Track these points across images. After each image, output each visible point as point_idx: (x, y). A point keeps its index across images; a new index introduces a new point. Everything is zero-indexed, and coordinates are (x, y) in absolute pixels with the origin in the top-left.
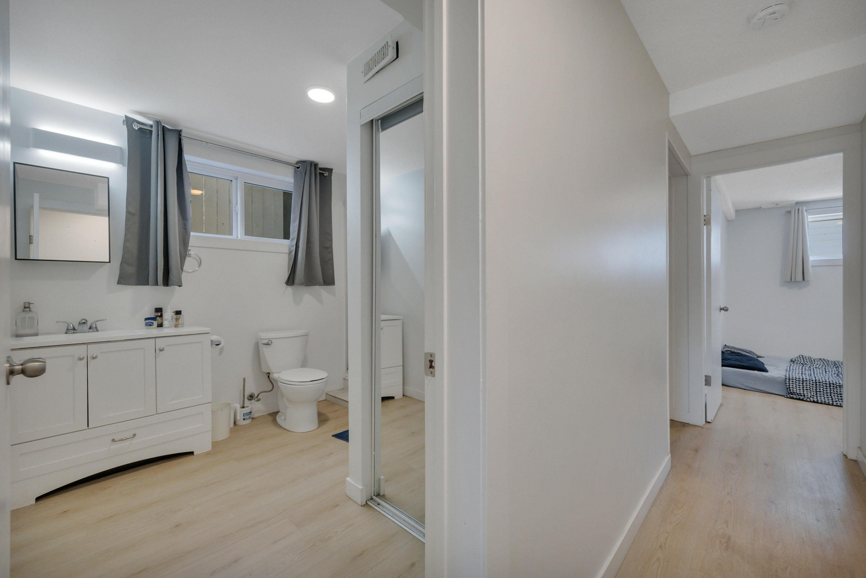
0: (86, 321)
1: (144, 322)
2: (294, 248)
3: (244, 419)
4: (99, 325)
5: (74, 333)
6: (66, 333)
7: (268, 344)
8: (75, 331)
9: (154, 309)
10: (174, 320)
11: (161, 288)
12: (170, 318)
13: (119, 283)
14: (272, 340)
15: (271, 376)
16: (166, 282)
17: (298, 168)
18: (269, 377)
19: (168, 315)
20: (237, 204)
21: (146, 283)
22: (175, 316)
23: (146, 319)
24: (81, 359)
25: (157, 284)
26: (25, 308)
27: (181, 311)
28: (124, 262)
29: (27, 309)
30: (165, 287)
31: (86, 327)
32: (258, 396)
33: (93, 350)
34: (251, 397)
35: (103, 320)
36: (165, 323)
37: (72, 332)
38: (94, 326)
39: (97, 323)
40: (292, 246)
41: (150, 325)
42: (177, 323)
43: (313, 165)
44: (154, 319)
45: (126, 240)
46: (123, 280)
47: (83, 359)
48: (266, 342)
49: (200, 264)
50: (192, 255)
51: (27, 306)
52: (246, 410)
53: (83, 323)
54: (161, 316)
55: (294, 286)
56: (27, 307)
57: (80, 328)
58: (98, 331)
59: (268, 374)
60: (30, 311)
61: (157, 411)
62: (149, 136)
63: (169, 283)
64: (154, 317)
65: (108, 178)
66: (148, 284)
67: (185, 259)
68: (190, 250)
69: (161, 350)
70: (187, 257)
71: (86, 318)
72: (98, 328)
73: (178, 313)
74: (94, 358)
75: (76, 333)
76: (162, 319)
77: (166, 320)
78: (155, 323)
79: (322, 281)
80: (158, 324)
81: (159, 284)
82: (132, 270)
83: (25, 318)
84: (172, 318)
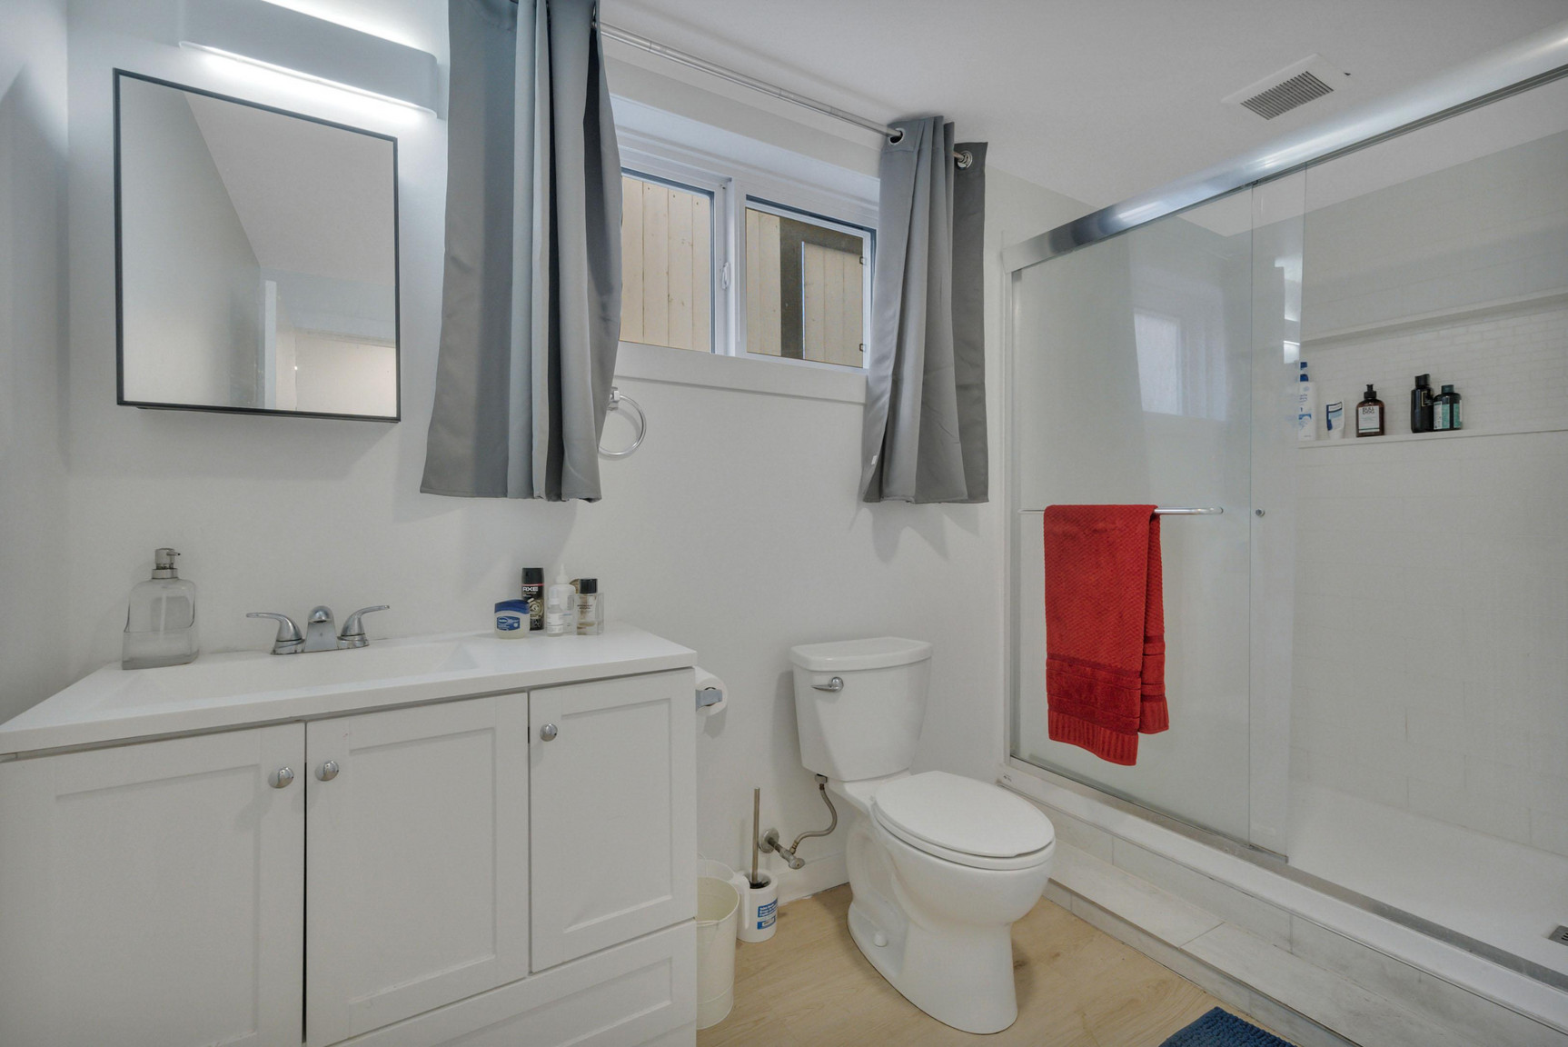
0: (327, 614)
1: (492, 617)
2: (887, 385)
3: (760, 926)
4: (371, 624)
5: (296, 652)
6: (274, 652)
7: (829, 689)
8: (299, 648)
9: (520, 574)
10: (576, 609)
11: (541, 505)
12: (564, 605)
13: (426, 487)
14: (842, 677)
15: (830, 786)
16: (556, 490)
17: (895, 139)
18: (822, 787)
19: (559, 592)
20: (726, 260)
21: (501, 491)
22: (578, 598)
23: (501, 606)
24: (280, 783)
25: (529, 492)
26: (159, 568)
27: (595, 581)
28: (440, 421)
29: (166, 573)
30: (551, 503)
31: (331, 634)
32: (795, 848)
33: (327, 743)
34: (772, 843)
35: (380, 608)
36: (553, 620)
37: (293, 648)
38: (355, 630)
39: (364, 618)
40: (882, 379)
41: (511, 628)
42: (583, 621)
43: (940, 128)
44: (520, 605)
45: (445, 350)
46: (437, 479)
47: (290, 779)
48: (823, 680)
49: (641, 433)
50: (620, 405)
51: (165, 561)
52: (764, 896)
53: (321, 621)
54: (539, 595)
55: (884, 503)
56: (165, 566)
57: (311, 638)
58: (364, 643)
59: (822, 782)
60: (175, 578)
61: (530, 965)
62: (507, 24)
63: (564, 491)
64: (520, 598)
65: (394, 140)
66: (505, 494)
67: (604, 414)
68: (616, 389)
69: (548, 736)
70: (608, 412)
71: (326, 605)
72: (367, 636)
73: (588, 587)
74: (326, 776)
75: (303, 652)
76: (542, 605)
77: (554, 609)
78: (525, 619)
79: (964, 489)
80: (532, 622)
81: (536, 494)
82: (462, 447)
83: (159, 600)
84: (571, 599)
